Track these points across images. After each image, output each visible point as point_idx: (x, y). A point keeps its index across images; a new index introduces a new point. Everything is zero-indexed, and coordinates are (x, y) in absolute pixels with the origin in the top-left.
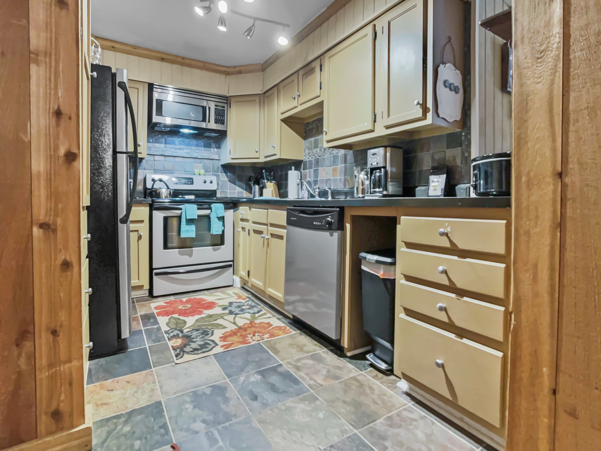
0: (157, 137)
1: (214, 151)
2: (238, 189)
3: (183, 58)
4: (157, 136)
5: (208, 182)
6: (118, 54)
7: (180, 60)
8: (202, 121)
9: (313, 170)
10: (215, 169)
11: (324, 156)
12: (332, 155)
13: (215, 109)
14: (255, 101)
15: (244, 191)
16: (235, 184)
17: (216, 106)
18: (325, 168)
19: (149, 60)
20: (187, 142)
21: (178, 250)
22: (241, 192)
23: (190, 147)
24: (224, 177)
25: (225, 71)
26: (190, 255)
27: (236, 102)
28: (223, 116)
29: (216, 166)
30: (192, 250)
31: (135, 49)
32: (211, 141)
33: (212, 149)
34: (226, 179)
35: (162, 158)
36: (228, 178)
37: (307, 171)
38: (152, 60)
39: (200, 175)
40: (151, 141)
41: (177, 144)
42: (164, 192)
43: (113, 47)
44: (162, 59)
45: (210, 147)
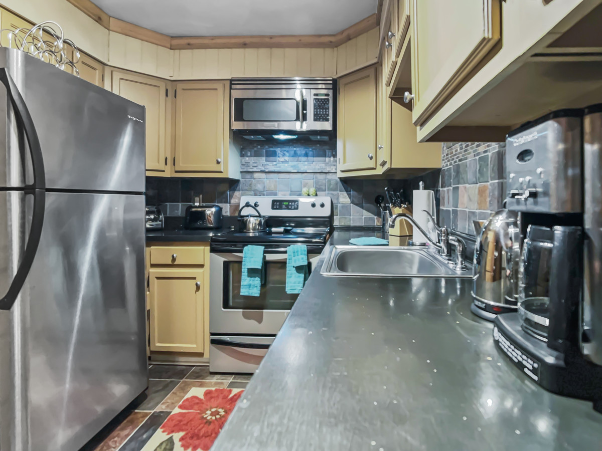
0: (255, 149)
1: (330, 161)
2: (366, 214)
3: (271, 37)
4: (255, 147)
5: (318, 205)
6: (196, 51)
7: (267, 40)
8: (296, 120)
9: (452, 188)
10: (331, 186)
11: (466, 159)
12: (477, 158)
13: (315, 99)
14: (368, 76)
15: (376, 217)
16: (362, 207)
17: (315, 95)
18: (467, 185)
19: (230, 49)
20: (293, 152)
21: (242, 310)
22: (370, 219)
23: (296, 158)
24: (344, 198)
25: (331, 42)
26: (260, 321)
27: (346, 84)
28: (326, 109)
29: (333, 182)
30: (263, 312)
31: (212, 39)
32: (326, 147)
33: (327, 159)
34: (348, 200)
35: (263, 175)
36: (350, 198)
37: (445, 189)
38: (234, 50)
39: (309, 195)
40: (249, 155)
41: (280, 155)
42: (252, 222)
43: (189, 44)
44: (245, 45)
45: (325, 156)
